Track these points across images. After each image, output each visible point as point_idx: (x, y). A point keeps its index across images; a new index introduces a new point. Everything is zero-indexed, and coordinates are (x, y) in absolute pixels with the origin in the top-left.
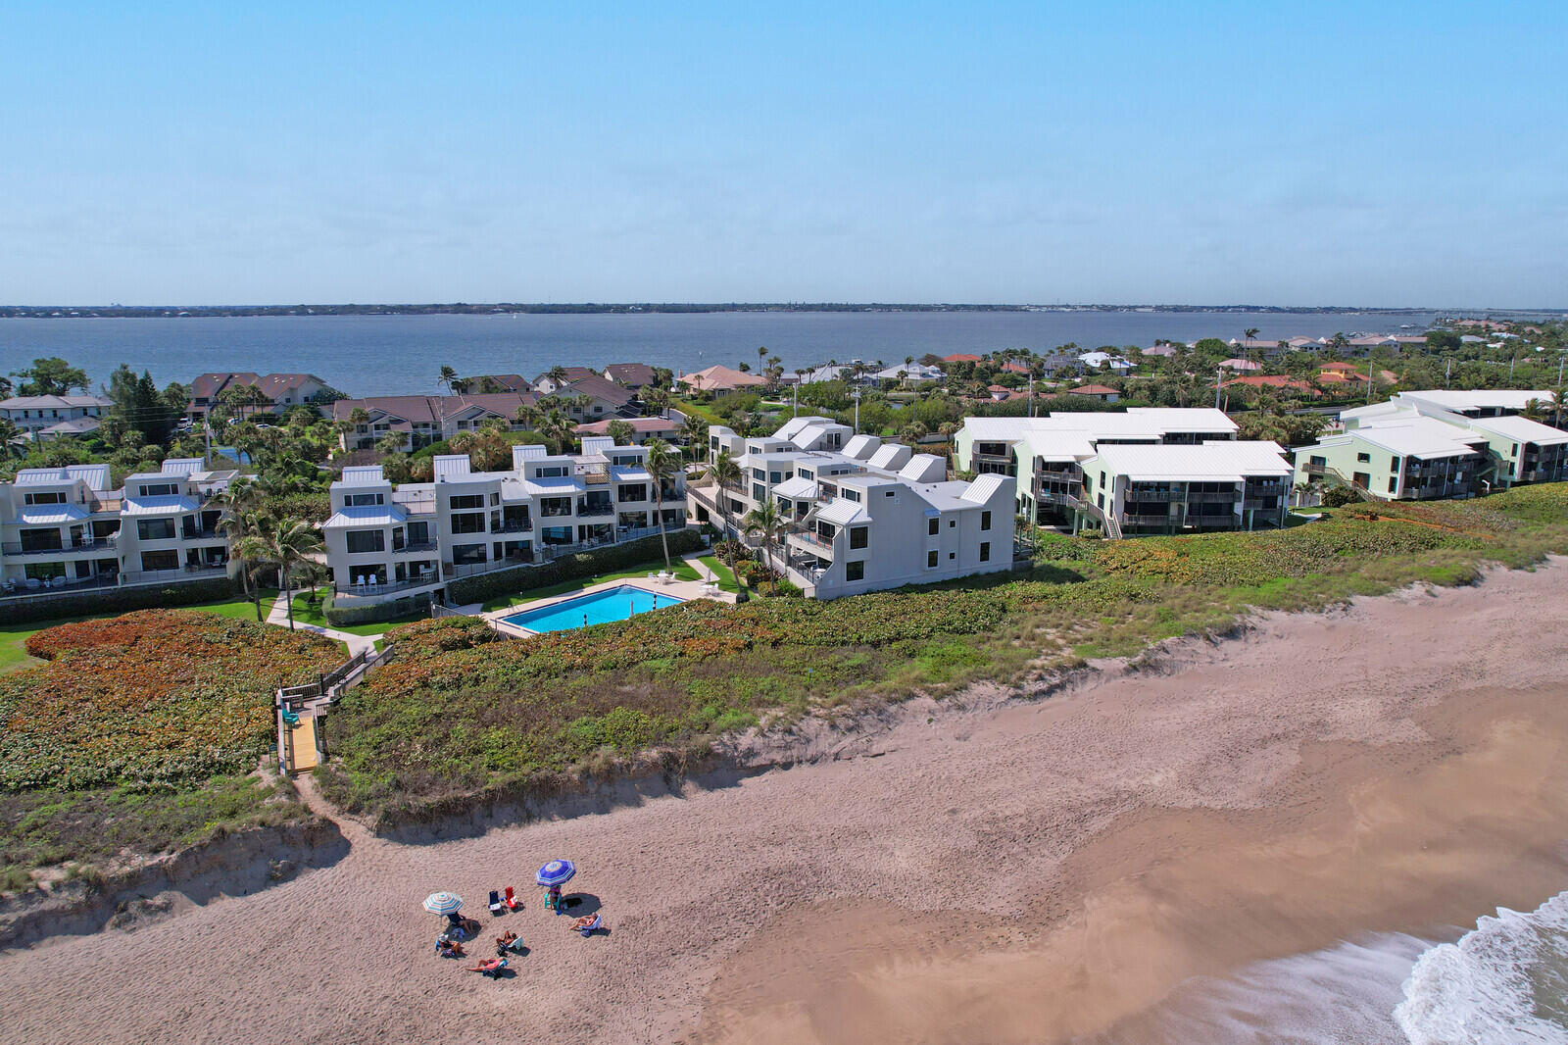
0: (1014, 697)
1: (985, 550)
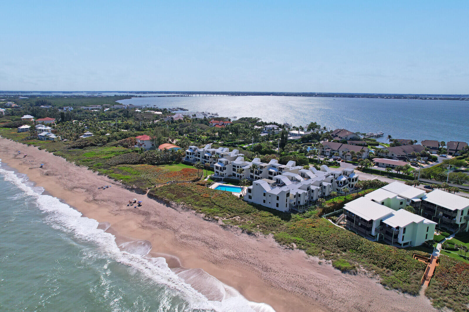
1: (277, 205)
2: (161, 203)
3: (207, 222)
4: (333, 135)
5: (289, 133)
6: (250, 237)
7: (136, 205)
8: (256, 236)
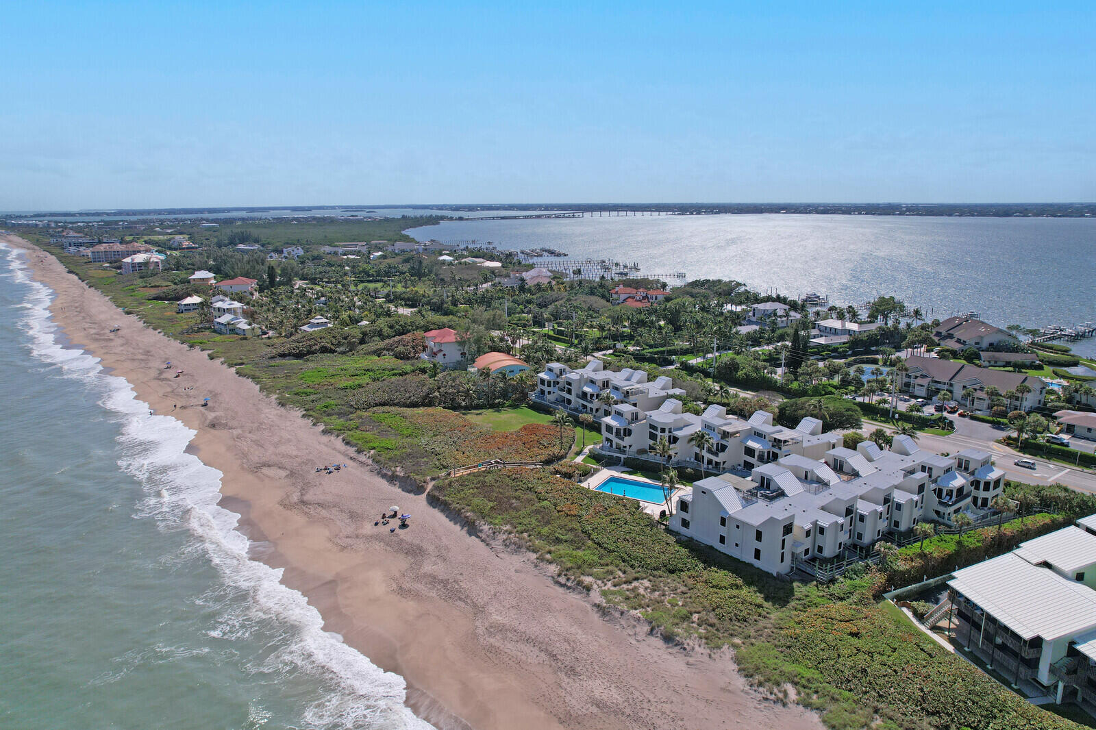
0: (552, 577)
1: (757, 554)
2: (455, 523)
3: (561, 590)
4: (941, 333)
5: (817, 326)
6: (670, 650)
7: (395, 523)
8: (685, 649)
